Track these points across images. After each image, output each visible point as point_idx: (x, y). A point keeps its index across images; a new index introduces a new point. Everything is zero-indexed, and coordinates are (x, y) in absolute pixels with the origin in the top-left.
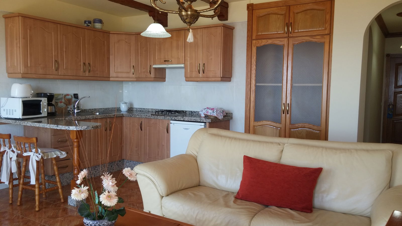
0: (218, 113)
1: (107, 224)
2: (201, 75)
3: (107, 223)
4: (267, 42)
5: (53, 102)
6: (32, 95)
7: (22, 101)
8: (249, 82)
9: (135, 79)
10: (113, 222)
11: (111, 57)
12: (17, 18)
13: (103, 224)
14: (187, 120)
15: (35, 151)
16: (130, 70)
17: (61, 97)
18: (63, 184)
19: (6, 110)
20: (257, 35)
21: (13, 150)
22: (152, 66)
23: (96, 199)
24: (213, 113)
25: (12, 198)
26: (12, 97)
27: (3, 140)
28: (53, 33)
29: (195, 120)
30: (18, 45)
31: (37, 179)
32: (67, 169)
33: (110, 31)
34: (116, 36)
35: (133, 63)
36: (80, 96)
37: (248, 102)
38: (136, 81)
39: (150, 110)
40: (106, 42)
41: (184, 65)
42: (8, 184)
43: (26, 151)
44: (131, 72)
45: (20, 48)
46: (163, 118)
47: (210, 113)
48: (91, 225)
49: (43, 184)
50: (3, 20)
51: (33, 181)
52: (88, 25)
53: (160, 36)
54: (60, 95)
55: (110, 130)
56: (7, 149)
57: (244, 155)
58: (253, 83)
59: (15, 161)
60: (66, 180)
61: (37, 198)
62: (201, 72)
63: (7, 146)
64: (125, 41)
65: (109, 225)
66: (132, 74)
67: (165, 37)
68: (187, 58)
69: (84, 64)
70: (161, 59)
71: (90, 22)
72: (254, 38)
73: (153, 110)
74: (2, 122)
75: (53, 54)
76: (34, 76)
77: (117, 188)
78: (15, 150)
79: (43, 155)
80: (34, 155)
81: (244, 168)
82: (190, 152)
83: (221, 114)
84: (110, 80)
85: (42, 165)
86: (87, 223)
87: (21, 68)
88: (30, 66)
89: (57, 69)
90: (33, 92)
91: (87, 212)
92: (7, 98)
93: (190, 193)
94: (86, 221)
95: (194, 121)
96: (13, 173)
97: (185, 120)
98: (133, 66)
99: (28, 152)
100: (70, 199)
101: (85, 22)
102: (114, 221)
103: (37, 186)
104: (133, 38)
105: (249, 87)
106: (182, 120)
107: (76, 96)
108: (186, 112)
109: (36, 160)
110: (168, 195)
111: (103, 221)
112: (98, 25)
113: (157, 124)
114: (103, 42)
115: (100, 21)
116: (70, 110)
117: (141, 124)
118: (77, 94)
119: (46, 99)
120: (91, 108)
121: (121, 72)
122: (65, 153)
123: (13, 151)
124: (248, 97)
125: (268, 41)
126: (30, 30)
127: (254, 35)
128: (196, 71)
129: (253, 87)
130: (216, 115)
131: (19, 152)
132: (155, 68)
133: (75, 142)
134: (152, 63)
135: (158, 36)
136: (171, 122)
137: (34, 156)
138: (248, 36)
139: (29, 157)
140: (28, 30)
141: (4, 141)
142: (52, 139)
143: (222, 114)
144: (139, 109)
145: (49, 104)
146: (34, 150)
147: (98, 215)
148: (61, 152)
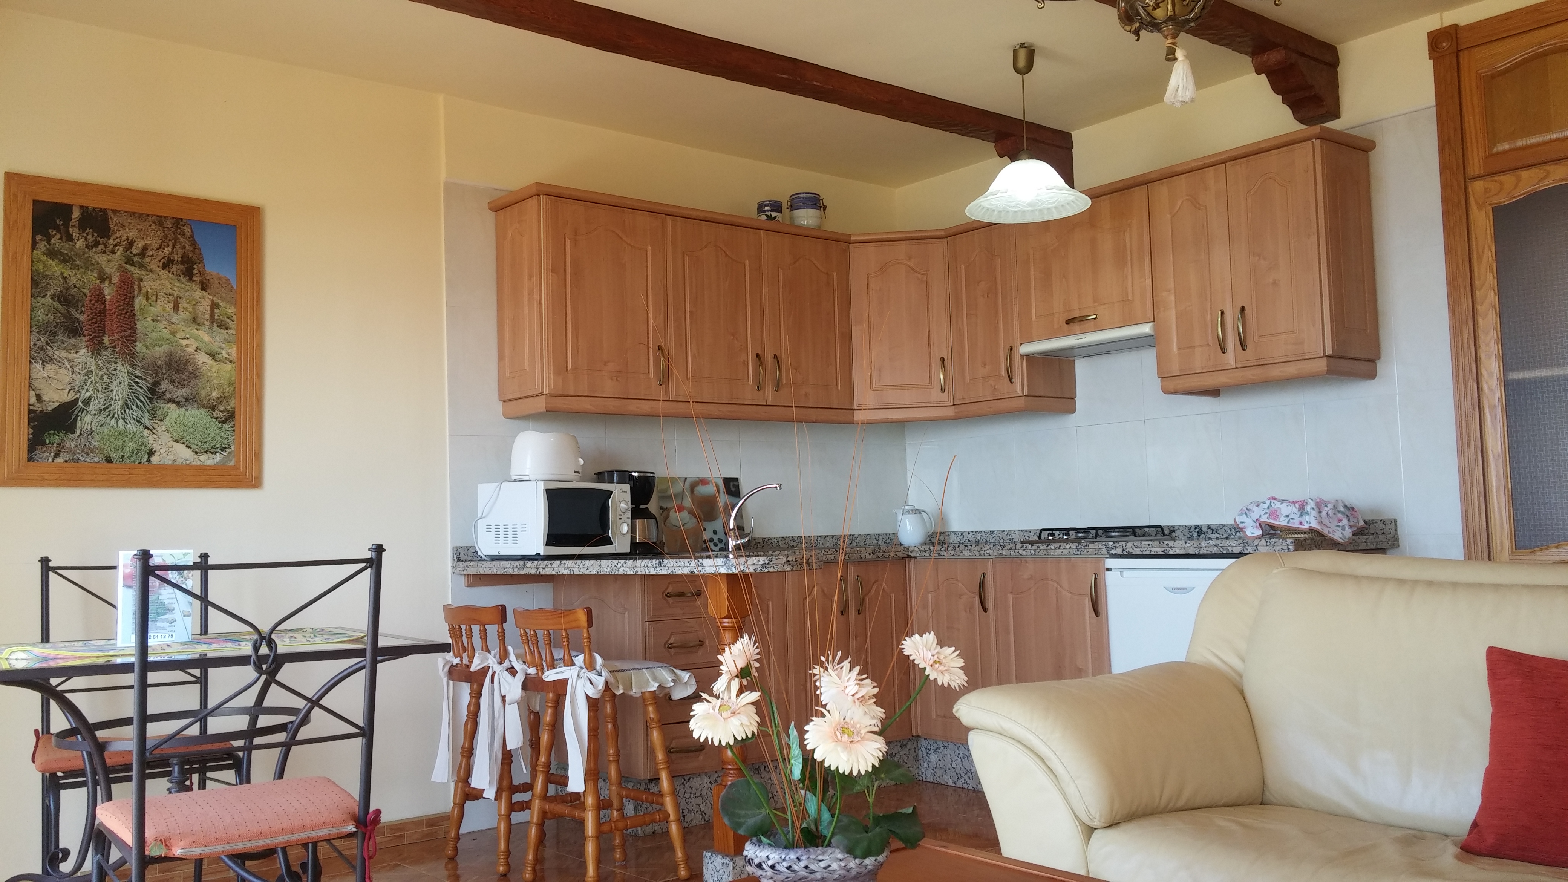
0: (1324, 514)
1: (840, 866)
2: (1231, 357)
3: (843, 864)
4: (1545, 178)
5: (653, 506)
6: (578, 472)
7: (547, 490)
8: (1467, 369)
9: (951, 412)
10: (869, 861)
11: (857, 332)
12: (532, 202)
13: (825, 868)
14: (1182, 552)
15: (584, 661)
16: (930, 377)
17: (679, 487)
18: (688, 819)
19: (493, 530)
20: (1492, 155)
21: (513, 668)
22: (1015, 349)
23: (792, 761)
24: (1301, 515)
25: (508, 853)
26: (515, 481)
27: (480, 630)
28: (649, 248)
29: (1217, 546)
30: (536, 296)
31: (593, 774)
32: (701, 758)
33: (850, 236)
34: (871, 248)
35: (942, 349)
36: (745, 487)
37: (1472, 457)
38: (957, 418)
39: (1017, 537)
40: (835, 274)
41: (1151, 324)
42: (493, 799)
43: (553, 666)
44: (934, 383)
45: (541, 304)
46: (1074, 551)
47: (1287, 516)
48: (772, 867)
49: (616, 803)
50: (490, 216)
51: (576, 782)
52: (770, 218)
53: (1045, 212)
54: (674, 480)
55: (859, 614)
56: (492, 661)
57: (1490, 648)
58: (1491, 374)
59: (516, 704)
60: (699, 805)
61: (590, 848)
62: (1231, 343)
63: (493, 653)
64: (910, 267)
65: (854, 873)
66: (940, 391)
67: (1064, 215)
68: (1165, 294)
69: (760, 359)
70: (1053, 314)
71: (777, 207)
72: (1477, 173)
73: (1026, 534)
74: (482, 572)
75: (651, 324)
76: (587, 405)
77: (880, 712)
78: (518, 666)
79: (611, 680)
80: (578, 675)
81: (1494, 709)
82: (1204, 655)
83: (1340, 521)
84: (855, 419)
85: (610, 726)
86: (756, 861)
87: (545, 375)
88: (575, 369)
89: (664, 379)
90: (582, 462)
91: (759, 817)
92: (497, 484)
93: (1220, 819)
94: (752, 852)
95: (1215, 550)
96: (510, 751)
97: (1171, 552)
98: (943, 359)
99: (561, 667)
100: (711, 866)
101: (761, 208)
102: (873, 859)
103: (590, 801)
104: (938, 250)
105: (1472, 394)
106: (1159, 551)
107: (732, 486)
108: (1174, 531)
109: (587, 695)
110: (1112, 825)
111: (823, 854)
112: (806, 217)
113: (1047, 579)
114: (827, 274)
115: (815, 201)
116: (711, 540)
117: (982, 584)
118: (736, 480)
119: (627, 487)
120: (788, 536)
121: (894, 387)
122: (689, 674)
123: (512, 671)
124: (1469, 440)
125: (1548, 173)
126: (575, 241)
127: (1476, 160)
128: (1208, 345)
129: (1491, 390)
130: (1314, 524)
131: (532, 671)
132: (1029, 357)
133: (725, 629)
134: (1017, 335)
135: (1037, 213)
136: (1110, 563)
137: (579, 682)
138: (1444, 168)
139: (560, 687)
140: (568, 242)
141: (484, 635)
142: (647, 633)
143: (1345, 521)
144: (970, 537)
145: (638, 512)
146: (580, 660)
147: (804, 825)
148: (675, 673)
